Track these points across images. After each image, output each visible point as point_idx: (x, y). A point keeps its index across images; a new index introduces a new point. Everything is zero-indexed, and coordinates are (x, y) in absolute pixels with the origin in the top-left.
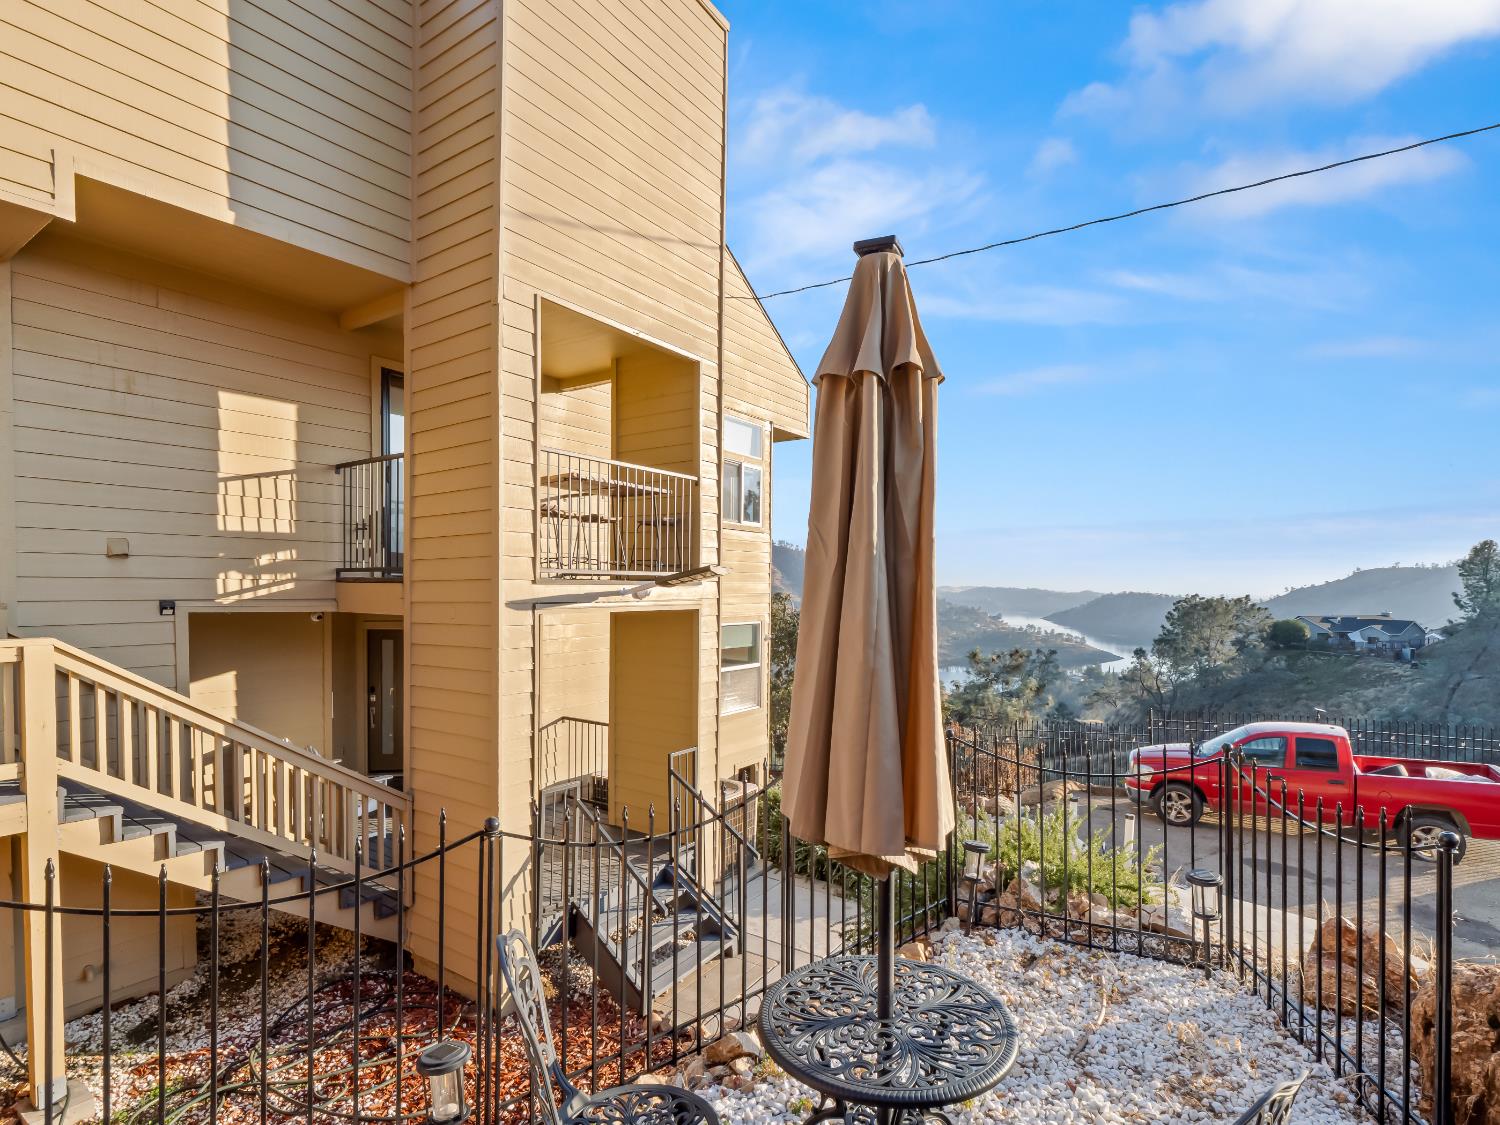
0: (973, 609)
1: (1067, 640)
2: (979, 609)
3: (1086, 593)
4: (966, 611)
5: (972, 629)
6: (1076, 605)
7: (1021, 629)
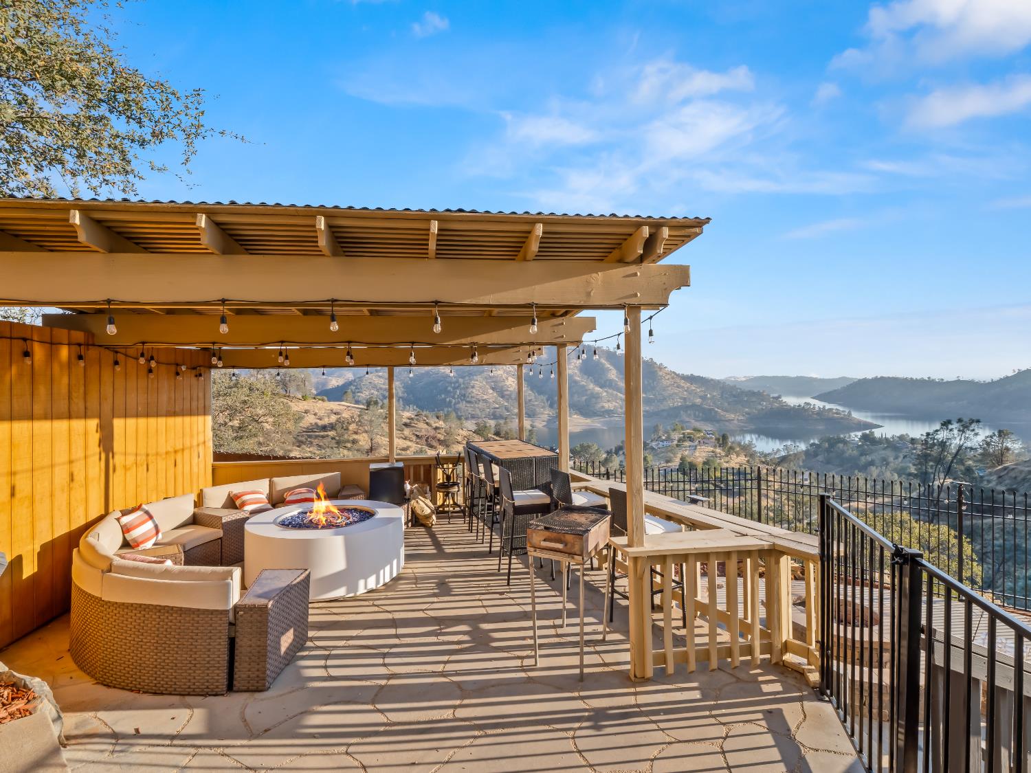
0: (759, 391)
1: (837, 413)
2: (764, 392)
3: (844, 378)
4: (753, 394)
5: (760, 407)
6: (838, 387)
7: (799, 406)
